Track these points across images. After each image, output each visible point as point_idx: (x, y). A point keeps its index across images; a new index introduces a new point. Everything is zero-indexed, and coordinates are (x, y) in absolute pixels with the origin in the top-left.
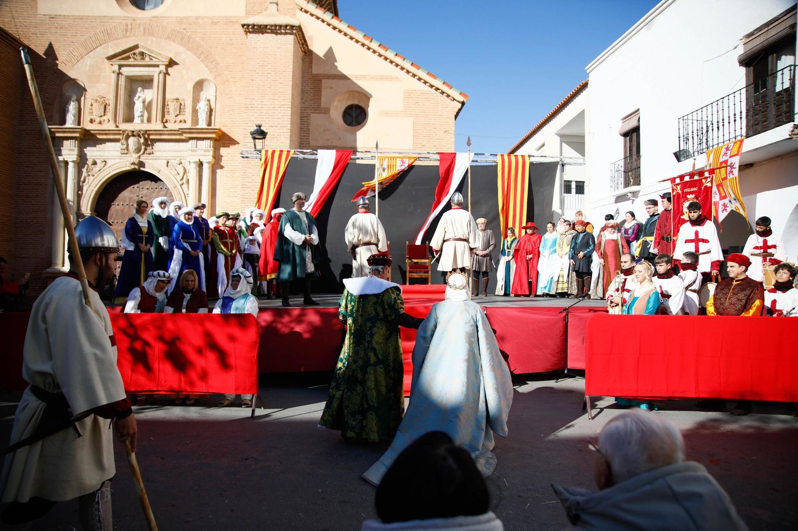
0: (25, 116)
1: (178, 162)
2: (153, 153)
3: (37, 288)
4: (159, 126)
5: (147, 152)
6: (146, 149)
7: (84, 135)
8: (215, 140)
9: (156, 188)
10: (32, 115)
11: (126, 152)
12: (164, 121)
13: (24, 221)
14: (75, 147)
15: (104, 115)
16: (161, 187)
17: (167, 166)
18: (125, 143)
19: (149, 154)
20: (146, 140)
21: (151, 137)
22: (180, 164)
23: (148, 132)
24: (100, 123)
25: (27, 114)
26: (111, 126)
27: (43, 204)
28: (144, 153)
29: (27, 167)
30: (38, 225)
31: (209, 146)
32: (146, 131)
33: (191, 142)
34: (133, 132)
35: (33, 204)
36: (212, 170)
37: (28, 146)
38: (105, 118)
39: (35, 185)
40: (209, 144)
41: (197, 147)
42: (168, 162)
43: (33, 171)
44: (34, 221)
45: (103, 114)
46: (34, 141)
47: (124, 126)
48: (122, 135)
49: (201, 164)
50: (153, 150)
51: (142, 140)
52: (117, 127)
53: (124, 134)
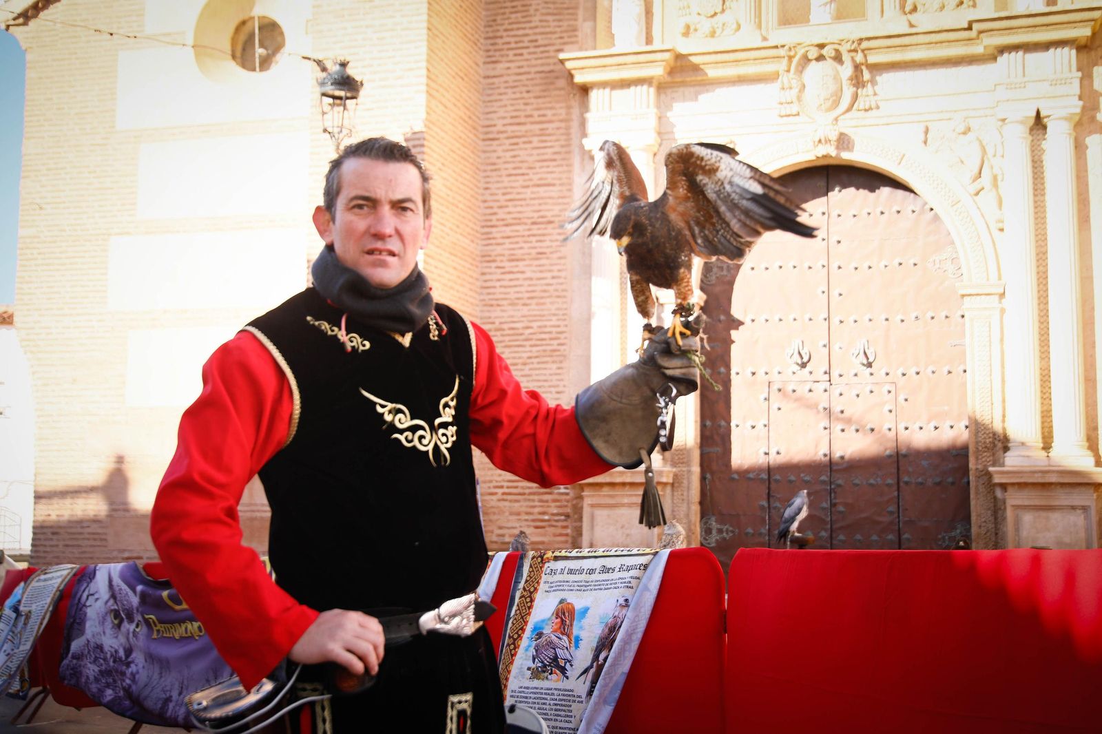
0: (501, 37)
1: (962, 128)
2: (878, 108)
3: (546, 517)
4: (898, 25)
5: (861, 103)
6: (855, 97)
7: (672, 72)
8: (1083, 47)
9: (882, 213)
10: (521, 32)
11: (794, 109)
12: (908, 9)
13: (505, 326)
14: (648, 107)
15: (723, 11)
16: (896, 208)
17: (925, 142)
18: (794, 83)
19: (866, 110)
20: (857, 67)
21: (872, 59)
22: (964, 133)
23: (865, 45)
24: (713, 34)
25: (506, 30)
26: (749, 38)
27: (559, 277)
28: (850, 109)
29: (510, 175)
30: (543, 336)
31: (1066, 69)
32: (861, 40)
33: (1004, 59)
34: (822, 46)
35: (531, 279)
36: (1076, 140)
37: (512, 117)
38: (727, 17)
39: (534, 223)
40: (1066, 61)
41: (1024, 76)
42: (927, 131)
43: (527, 187)
44: (535, 325)
45: (719, 10)
46: (526, 104)
47: (789, 35)
48: (785, 61)
49: (1039, 123)
50: (876, 98)
51: (847, 70)
52: (765, 39)
53: (790, 58)
